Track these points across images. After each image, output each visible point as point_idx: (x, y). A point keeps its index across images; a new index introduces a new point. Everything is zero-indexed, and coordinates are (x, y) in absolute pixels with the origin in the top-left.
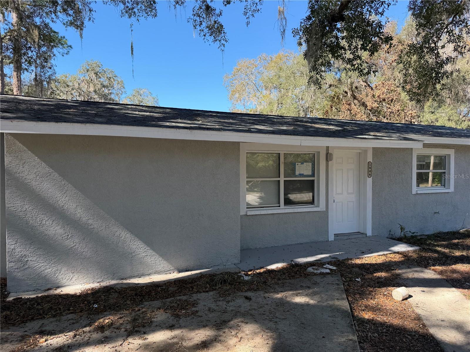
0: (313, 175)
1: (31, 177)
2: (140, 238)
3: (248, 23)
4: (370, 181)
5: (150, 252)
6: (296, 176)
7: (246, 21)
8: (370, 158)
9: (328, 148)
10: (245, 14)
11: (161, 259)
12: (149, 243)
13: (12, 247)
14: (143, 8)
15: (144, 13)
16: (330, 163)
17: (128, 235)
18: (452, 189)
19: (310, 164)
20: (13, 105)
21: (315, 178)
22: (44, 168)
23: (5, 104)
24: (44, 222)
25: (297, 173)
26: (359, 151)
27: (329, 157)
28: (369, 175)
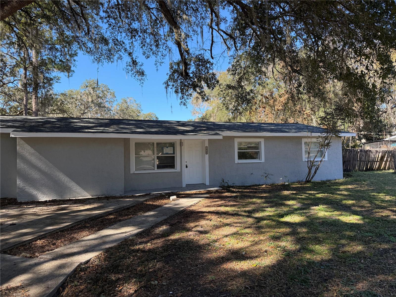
0: (174, 153)
1: (27, 154)
2: (74, 181)
3: (157, 70)
4: (207, 156)
5: (78, 187)
6: (164, 154)
7: (156, 68)
8: (207, 144)
9: (181, 140)
10: (156, 64)
11: (83, 191)
12: (78, 183)
13: (19, 183)
14: (106, 57)
15: (107, 60)
16: (182, 147)
17: (69, 179)
18: (263, 160)
19: (172, 148)
20: (22, 123)
21: (175, 155)
22: (32, 151)
23: (19, 123)
24: (32, 173)
25: (165, 152)
26: (200, 141)
27: (181, 144)
28: (207, 153)
